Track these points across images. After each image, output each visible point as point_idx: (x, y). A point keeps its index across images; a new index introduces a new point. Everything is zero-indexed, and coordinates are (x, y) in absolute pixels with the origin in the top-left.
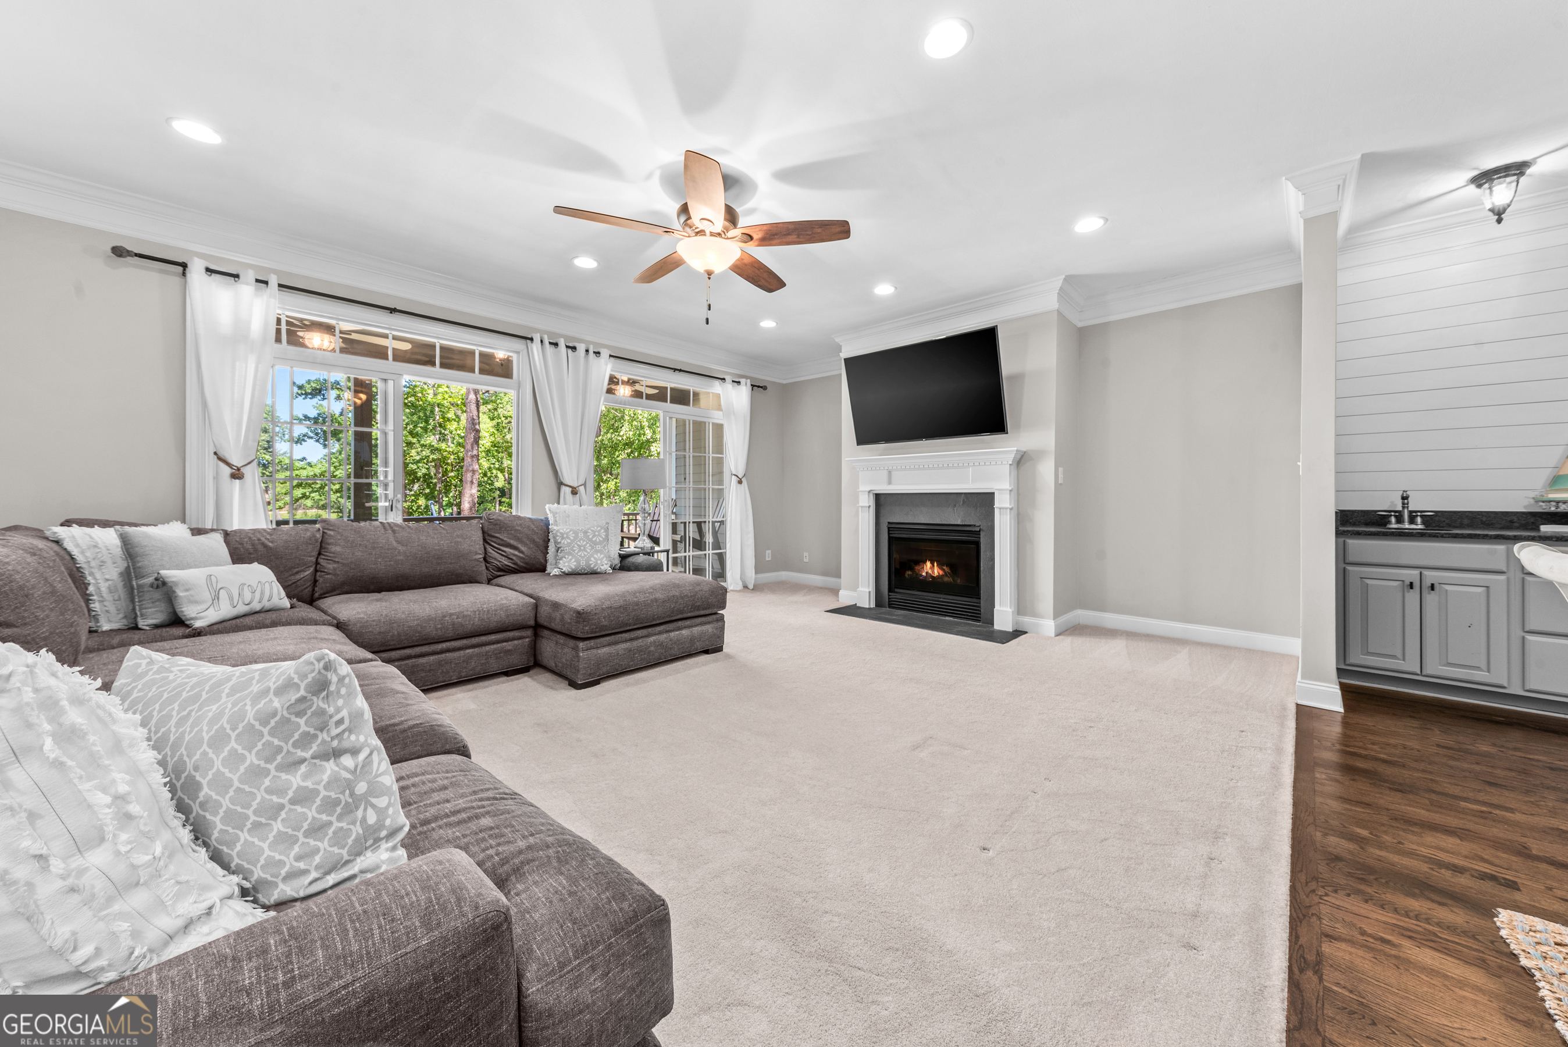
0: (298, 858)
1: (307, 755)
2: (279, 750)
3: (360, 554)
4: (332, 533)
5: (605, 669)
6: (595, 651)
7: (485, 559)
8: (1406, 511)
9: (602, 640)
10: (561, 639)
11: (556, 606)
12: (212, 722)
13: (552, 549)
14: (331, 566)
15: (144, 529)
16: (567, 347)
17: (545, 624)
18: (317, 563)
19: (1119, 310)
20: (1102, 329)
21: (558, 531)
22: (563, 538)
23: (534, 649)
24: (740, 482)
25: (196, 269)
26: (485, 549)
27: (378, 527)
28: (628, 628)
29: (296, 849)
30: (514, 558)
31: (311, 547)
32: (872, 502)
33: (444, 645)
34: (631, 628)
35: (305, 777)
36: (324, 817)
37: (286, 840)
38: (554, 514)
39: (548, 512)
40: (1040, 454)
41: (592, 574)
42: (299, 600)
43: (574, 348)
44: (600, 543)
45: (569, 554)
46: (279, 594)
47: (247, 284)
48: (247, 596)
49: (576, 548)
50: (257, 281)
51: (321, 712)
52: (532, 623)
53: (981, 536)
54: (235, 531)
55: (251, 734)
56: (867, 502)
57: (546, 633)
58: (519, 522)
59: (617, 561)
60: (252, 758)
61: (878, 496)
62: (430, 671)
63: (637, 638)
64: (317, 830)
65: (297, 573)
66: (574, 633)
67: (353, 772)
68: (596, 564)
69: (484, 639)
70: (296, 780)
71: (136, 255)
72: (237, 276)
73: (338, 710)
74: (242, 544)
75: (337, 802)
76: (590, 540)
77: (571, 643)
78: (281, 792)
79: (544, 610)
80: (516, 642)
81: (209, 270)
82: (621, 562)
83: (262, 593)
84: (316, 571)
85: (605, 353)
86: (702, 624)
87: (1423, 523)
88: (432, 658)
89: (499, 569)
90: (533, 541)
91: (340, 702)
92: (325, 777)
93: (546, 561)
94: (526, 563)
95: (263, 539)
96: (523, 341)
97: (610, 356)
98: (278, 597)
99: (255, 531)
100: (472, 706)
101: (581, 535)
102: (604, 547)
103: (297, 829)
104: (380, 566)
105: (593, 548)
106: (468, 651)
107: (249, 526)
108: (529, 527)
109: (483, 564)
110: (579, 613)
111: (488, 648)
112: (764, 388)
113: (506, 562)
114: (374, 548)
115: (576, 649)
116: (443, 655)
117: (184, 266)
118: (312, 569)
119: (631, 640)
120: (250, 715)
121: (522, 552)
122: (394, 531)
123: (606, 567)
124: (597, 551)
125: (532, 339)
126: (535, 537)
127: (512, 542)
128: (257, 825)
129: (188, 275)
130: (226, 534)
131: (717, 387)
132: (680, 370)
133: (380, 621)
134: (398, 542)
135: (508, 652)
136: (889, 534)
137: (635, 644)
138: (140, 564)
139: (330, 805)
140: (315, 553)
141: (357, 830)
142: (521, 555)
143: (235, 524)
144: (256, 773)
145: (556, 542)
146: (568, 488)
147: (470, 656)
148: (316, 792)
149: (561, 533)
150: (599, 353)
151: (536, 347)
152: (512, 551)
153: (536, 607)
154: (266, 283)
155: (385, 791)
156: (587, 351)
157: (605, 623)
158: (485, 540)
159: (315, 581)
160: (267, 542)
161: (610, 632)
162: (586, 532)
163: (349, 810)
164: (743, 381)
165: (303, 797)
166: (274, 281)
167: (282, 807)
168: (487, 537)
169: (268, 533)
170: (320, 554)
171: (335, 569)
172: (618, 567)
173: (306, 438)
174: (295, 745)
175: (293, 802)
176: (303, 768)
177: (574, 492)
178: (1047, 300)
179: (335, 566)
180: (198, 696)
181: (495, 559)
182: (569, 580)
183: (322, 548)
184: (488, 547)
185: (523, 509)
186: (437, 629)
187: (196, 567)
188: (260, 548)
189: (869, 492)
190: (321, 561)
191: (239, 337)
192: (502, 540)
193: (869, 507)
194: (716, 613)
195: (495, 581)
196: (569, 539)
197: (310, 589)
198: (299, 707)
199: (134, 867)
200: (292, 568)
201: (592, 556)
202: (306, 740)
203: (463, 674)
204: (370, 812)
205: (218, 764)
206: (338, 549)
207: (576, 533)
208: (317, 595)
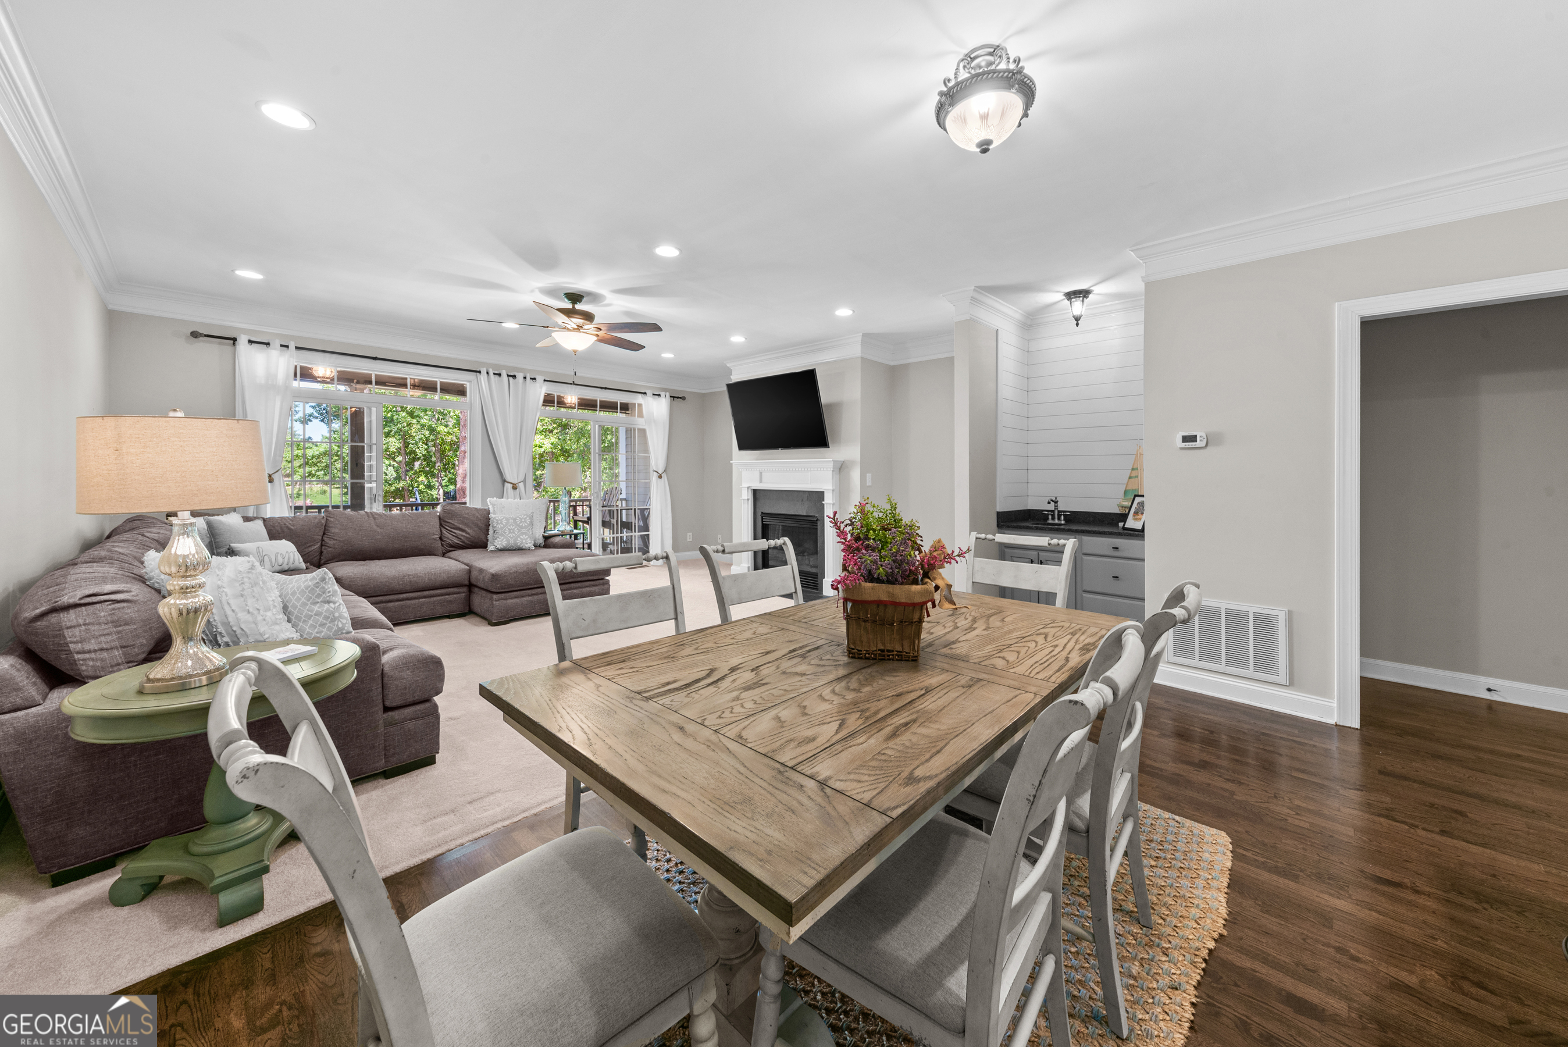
0: (317, 633)
1: (319, 601)
2: (311, 598)
3: (351, 534)
4: (332, 519)
5: (512, 614)
6: (505, 601)
7: (441, 538)
8: (1056, 511)
9: (510, 594)
10: (484, 593)
11: (481, 571)
12: (291, 589)
13: (491, 532)
14: (331, 542)
15: (216, 518)
16: (508, 376)
17: (475, 583)
18: (322, 540)
19: (915, 356)
20: (906, 367)
21: (494, 518)
22: (498, 524)
23: (468, 601)
24: (660, 477)
25: (243, 340)
26: (441, 531)
27: (364, 515)
28: (530, 587)
29: (316, 630)
30: (462, 538)
31: (318, 529)
32: (750, 496)
33: (405, 595)
34: (532, 587)
35: (319, 608)
36: (325, 621)
37: (313, 627)
38: (493, 505)
39: (489, 504)
40: (853, 462)
41: (520, 550)
42: (311, 565)
43: (514, 377)
44: (525, 527)
45: (502, 535)
46: (299, 560)
47: (275, 349)
48: (280, 561)
49: (507, 531)
50: (282, 346)
51: (323, 588)
52: (467, 582)
53: (818, 524)
54: (269, 518)
55: (303, 592)
56: (747, 496)
57: (476, 590)
58: (467, 511)
59: (541, 541)
60: (303, 599)
61: (755, 492)
62: (395, 612)
63: (537, 594)
64: (322, 625)
65: (309, 546)
66: (490, 589)
67: (334, 609)
68: (522, 543)
69: (432, 592)
70: (316, 608)
71: (205, 336)
72: (268, 344)
73: (329, 588)
74: (274, 527)
75: (329, 617)
76: (518, 525)
77: (489, 595)
78: (312, 611)
79: (474, 574)
80: (455, 596)
81: (250, 342)
82: (545, 541)
83: (289, 559)
84: (322, 545)
85: (540, 379)
86: (590, 586)
87: (1065, 520)
88: (396, 603)
89: (451, 546)
90: (477, 525)
91: (329, 586)
92: (325, 609)
93: (487, 540)
94: (472, 542)
95: (287, 524)
96: (475, 373)
97: (545, 380)
98: (298, 560)
99: (282, 518)
100: (421, 634)
101: (511, 521)
102: (528, 531)
103: (316, 623)
104: (365, 543)
105: (520, 531)
106: (421, 600)
107: (277, 515)
108: (474, 515)
109: (439, 542)
110: (493, 575)
111: (435, 599)
112: (683, 398)
113: (456, 541)
114: (361, 530)
115: (491, 599)
116: (404, 602)
117: (234, 340)
118: (319, 544)
119: (533, 595)
120: (303, 586)
121: (468, 534)
122: (375, 519)
123: (529, 544)
124: (523, 534)
125: (480, 372)
126: (479, 523)
127: (461, 526)
128: (304, 621)
129: (237, 346)
130: (264, 520)
131: (639, 399)
132: (606, 388)
133: (362, 578)
134: (378, 526)
135: (450, 602)
136: (762, 521)
137: (536, 598)
138: (218, 540)
139: (326, 618)
140: (321, 533)
141: (335, 628)
142: (468, 536)
143: (269, 512)
144: (304, 604)
145: (493, 527)
146: (509, 485)
147: (424, 604)
148: (322, 613)
149: (497, 520)
150: (535, 379)
151: (483, 377)
152: (461, 533)
153: (470, 572)
154: (287, 347)
155: (345, 618)
156: (525, 378)
157: (511, 582)
158: (441, 525)
159: (321, 552)
160: (289, 526)
161: (516, 589)
162: (515, 519)
163: (333, 621)
164: (662, 394)
165: (318, 614)
166: (292, 345)
167: (312, 616)
168: (443, 523)
169: (291, 520)
170: (324, 534)
171: (334, 544)
172: (542, 545)
173: (311, 418)
174: (316, 597)
175: (315, 615)
176: (318, 605)
177: (515, 487)
178: (854, 350)
179: (335, 542)
180: (286, 583)
181: (448, 538)
182: (501, 553)
183: (325, 530)
184: (443, 529)
185: (473, 501)
186: (399, 585)
187: (250, 542)
188: (286, 529)
189: (748, 488)
190: (325, 539)
191: (269, 386)
192: (453, 524)
193: (748, 499)
194: (603, 579)
195: (447, 555)
196: (502, 524)
197: (318, 557)
198: (317, 585)
199: (276, 619)
200: (305, 544)
201: (519, 537)
202: (319, 596)
203: (418, 615)
204: (339, 623)
205: (293, 600)
206: (336, 531)
207: (508, 520)
208: (322, 562)
